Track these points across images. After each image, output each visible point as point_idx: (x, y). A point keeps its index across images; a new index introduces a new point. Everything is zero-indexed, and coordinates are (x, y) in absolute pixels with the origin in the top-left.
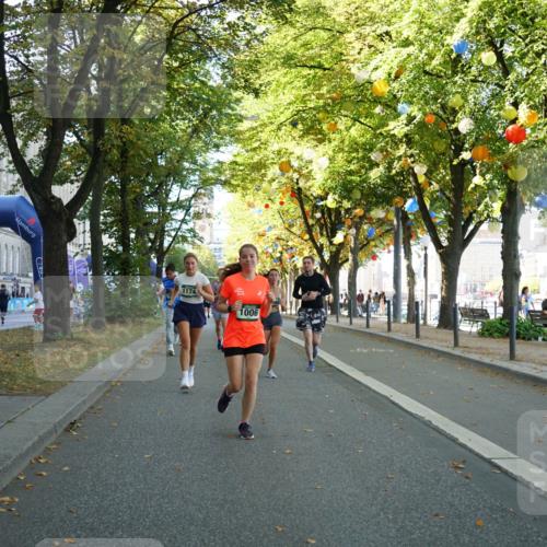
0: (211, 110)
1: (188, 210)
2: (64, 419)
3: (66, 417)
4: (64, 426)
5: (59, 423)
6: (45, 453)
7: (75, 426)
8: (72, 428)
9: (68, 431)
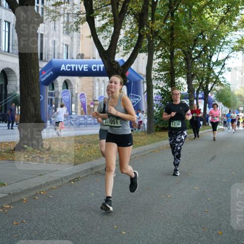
0: (231, 7)
1: (223, 66)
2: (70, 176)
3: (73, 174)
4: (70, 179)
5: (66, 178)
6: (49, 190)
7: (76, 180)
8: (73, 180)
9: (71, 181)
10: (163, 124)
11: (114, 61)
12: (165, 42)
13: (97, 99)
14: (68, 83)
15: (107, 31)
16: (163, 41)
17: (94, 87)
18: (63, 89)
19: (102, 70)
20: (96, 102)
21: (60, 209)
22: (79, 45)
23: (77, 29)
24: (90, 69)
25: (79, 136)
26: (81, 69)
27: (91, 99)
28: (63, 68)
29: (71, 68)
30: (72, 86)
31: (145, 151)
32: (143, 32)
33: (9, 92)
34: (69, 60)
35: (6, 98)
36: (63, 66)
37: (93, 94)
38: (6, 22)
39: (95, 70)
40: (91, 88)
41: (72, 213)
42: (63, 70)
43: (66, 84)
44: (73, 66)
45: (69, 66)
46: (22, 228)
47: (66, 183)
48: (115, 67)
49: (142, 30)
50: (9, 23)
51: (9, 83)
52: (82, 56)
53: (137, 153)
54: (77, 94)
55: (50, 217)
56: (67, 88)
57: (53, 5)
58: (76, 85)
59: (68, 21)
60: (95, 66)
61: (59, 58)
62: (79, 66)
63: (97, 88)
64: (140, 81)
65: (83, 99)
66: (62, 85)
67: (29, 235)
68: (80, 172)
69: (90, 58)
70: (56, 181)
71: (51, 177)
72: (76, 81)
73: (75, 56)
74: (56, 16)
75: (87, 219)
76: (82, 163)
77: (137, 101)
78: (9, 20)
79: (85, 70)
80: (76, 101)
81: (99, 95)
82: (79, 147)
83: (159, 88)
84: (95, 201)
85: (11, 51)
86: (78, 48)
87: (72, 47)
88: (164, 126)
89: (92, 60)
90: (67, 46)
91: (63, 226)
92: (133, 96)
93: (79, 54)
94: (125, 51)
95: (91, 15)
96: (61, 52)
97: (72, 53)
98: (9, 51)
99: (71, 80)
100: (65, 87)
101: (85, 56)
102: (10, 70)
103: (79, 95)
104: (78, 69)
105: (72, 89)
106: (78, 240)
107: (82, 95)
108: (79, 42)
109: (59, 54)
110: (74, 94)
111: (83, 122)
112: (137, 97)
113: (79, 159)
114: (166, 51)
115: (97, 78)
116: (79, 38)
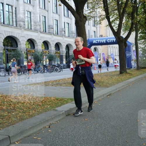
2: (107, 93)
3: (108, 92)
4: (107, 95)
5: (105, 94)
6: (98, 101)
7: (110, 95)
8: (109, 95)
9: (107, 96)
10: (144, 65)
11: (120, 37)
12: (142, 26)
13: (109, 55)
14: (96, 49)
15: (114, 23)
16: (142, 25)
17: (108, 50)
18: (94, 51)
19: (112, 41)
20: (109, 57)
21: (106, 111)
22: (100, 31)
23: (100, 23)
24: (106, 41)
25: (105, 73)
26: (102, 42)
27: (107, 55)
28: (94, 42)
29: (98, 41)
30: (98, 50)
31: (139, 79)
32: (134, 21)
33: (70, 55)
34: (96, 38)
35: (69, 57)
36: (94, 41)
37: (108, 53)
38: (67, 23)
39: (109, 42)
40: (107, 50)
41: (113, 113)
42: (94, 43)
43: (95, 49)
44: (99, 40)
45: (97, 40)
46: (90, 122)
47: (106, 97)
48: (121, 39)
49: (133, 21)
50: (68, 24)
51: (70, 50)
52: (102, 36)
53: (136, 80)
54: (100, 53)
55: (102, 115)
56: (96, 51)
57: (89, 13)
58: (100, 50)
59: (94, 20)
60: (109, 40)
61: (91, 37)
62: (101, 40)
63: (109, 50)
64: (130, 45)
65: (104, 56)
66: (93, 50)
67: (94, 126)
68: (111, 91)
69: (105, 37)
70: (101, 96)
71: (98, 94)
72: (100, 47)
73: (98, 36)
74: (90, 18)
75: (122, 117)
76: (111, 86)
77: (130, 55)
78: (68, 22)
79: (104, 42)
80: (100, 57)
81: (110, 53)
82: (107, 78)
83: (141, 48)
84: (123, 106)
85: (70, 36)
86: (100, 33)
87: (97, 32)
88: (144, 66)
89: (106, 37)
90: (95, 32)
91: (111, 121)
92: (128, 53)
93: (100, 35)
94: (124, 32)
95: (108, 16)
96: (92, 35)
97: (97, 35)
98: (69, 36)
99: (97, 47)
100: (95, 51)
101: (103, 36)
102: (70, 45)
103: (101, 54)
104: (101, 42)
105: (98, 51)
106: (121, 129)
107: (103, 54)
108: (100, 29)
109: (91, 36)
110: (99, 54)
111: (104, 66)
112: (129, 53)
113: (109, 84)
114: (143, 30)
115: (109, 45)
116: (100, 28)
